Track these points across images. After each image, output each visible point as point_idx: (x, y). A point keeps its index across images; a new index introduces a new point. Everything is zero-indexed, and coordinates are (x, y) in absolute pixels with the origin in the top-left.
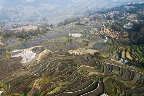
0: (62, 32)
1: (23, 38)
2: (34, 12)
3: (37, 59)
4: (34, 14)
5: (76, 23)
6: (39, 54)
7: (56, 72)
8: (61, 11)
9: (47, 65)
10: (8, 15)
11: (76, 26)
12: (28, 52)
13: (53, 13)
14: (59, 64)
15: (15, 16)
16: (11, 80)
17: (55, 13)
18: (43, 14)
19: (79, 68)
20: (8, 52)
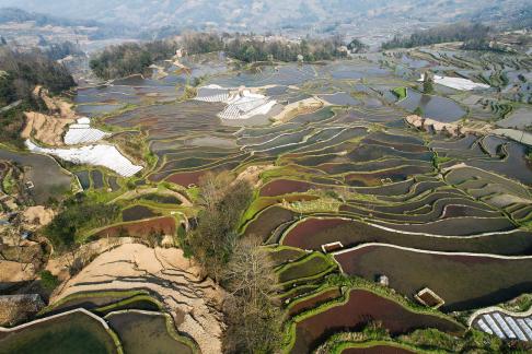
0: (391, 64)
1: (247, 61)
2: (303, 4)
3: (276, 117)
5: (461, 44)
6: (285, 104)
7: (337, 159)
8: (405, 8)
9: (307, 137)
12: (251, 95)
13: (371, 13)
14: (356, 140)
16: (173, 147)
17: (377, 14)
19: (447, 169)
20: (190, 87)
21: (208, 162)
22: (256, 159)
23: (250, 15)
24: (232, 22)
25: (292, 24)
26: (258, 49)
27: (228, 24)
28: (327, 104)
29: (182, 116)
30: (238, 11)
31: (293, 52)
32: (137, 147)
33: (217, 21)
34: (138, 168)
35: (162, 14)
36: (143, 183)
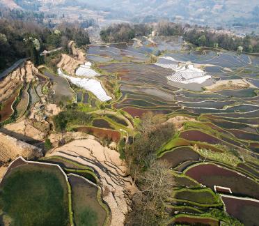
1: (197, 45)
3: (207, 88)
6: (218, 80)
9: (227, 107)
12: (194, 69)
16: (133, 91)
20: (153, 56)
21: (152, 105)
22: (184, 112)
23: (210, 13)
24: (195, 17)
25: (241, 22)
26: (208, 38)
27: (192, 19)
28: (252, 86)
29: (144, 73)
30: (201, 10)
31: (236, 43)
32: (112, 86)
33: (184, 15)
34: (109, 98)
35: (149, 7)
36: (109, 107)
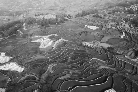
0: (78, 23)
1: (43, 26)
2: (55, 2)
3: (53, 46)
4: (54, 4)
5: (93, 15)
6: (55, 41)
7: (69, 60)
8: (80, 2)
9: (62, 53)
10: (32, 4)
11: (93, 18)
12: (46, 39)
13: (72, 4)
14: (72, 53)
15: (38, 5)
17: (74, 4)
18: (62, 4)
19: (91, 60)
20: (30, 37)
21: (39, 64)
22: (51, 63)
23: (41, 6)
24: (36, 8)
25: (52, 8)
26: (45, 23)
28: (64, 40)
29: (30, 49)
31: (54, 21)
32: (21, 62)
34: (23, 69)
36: (25, 74)
